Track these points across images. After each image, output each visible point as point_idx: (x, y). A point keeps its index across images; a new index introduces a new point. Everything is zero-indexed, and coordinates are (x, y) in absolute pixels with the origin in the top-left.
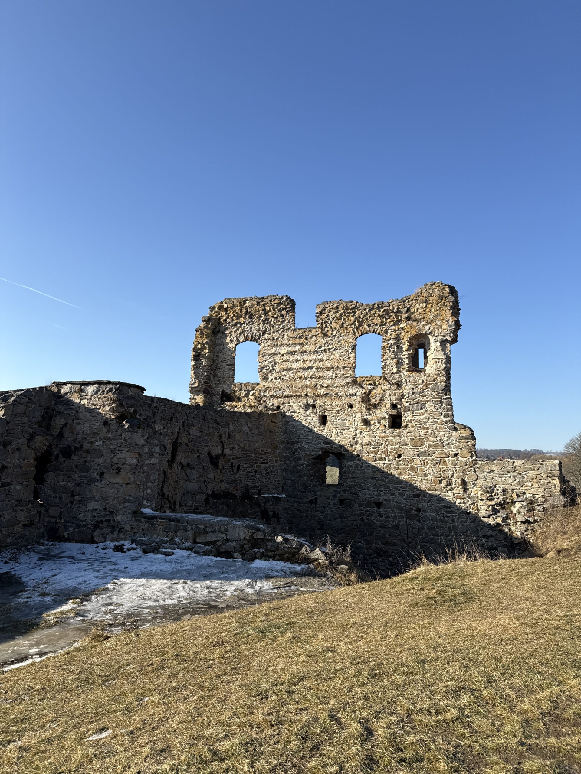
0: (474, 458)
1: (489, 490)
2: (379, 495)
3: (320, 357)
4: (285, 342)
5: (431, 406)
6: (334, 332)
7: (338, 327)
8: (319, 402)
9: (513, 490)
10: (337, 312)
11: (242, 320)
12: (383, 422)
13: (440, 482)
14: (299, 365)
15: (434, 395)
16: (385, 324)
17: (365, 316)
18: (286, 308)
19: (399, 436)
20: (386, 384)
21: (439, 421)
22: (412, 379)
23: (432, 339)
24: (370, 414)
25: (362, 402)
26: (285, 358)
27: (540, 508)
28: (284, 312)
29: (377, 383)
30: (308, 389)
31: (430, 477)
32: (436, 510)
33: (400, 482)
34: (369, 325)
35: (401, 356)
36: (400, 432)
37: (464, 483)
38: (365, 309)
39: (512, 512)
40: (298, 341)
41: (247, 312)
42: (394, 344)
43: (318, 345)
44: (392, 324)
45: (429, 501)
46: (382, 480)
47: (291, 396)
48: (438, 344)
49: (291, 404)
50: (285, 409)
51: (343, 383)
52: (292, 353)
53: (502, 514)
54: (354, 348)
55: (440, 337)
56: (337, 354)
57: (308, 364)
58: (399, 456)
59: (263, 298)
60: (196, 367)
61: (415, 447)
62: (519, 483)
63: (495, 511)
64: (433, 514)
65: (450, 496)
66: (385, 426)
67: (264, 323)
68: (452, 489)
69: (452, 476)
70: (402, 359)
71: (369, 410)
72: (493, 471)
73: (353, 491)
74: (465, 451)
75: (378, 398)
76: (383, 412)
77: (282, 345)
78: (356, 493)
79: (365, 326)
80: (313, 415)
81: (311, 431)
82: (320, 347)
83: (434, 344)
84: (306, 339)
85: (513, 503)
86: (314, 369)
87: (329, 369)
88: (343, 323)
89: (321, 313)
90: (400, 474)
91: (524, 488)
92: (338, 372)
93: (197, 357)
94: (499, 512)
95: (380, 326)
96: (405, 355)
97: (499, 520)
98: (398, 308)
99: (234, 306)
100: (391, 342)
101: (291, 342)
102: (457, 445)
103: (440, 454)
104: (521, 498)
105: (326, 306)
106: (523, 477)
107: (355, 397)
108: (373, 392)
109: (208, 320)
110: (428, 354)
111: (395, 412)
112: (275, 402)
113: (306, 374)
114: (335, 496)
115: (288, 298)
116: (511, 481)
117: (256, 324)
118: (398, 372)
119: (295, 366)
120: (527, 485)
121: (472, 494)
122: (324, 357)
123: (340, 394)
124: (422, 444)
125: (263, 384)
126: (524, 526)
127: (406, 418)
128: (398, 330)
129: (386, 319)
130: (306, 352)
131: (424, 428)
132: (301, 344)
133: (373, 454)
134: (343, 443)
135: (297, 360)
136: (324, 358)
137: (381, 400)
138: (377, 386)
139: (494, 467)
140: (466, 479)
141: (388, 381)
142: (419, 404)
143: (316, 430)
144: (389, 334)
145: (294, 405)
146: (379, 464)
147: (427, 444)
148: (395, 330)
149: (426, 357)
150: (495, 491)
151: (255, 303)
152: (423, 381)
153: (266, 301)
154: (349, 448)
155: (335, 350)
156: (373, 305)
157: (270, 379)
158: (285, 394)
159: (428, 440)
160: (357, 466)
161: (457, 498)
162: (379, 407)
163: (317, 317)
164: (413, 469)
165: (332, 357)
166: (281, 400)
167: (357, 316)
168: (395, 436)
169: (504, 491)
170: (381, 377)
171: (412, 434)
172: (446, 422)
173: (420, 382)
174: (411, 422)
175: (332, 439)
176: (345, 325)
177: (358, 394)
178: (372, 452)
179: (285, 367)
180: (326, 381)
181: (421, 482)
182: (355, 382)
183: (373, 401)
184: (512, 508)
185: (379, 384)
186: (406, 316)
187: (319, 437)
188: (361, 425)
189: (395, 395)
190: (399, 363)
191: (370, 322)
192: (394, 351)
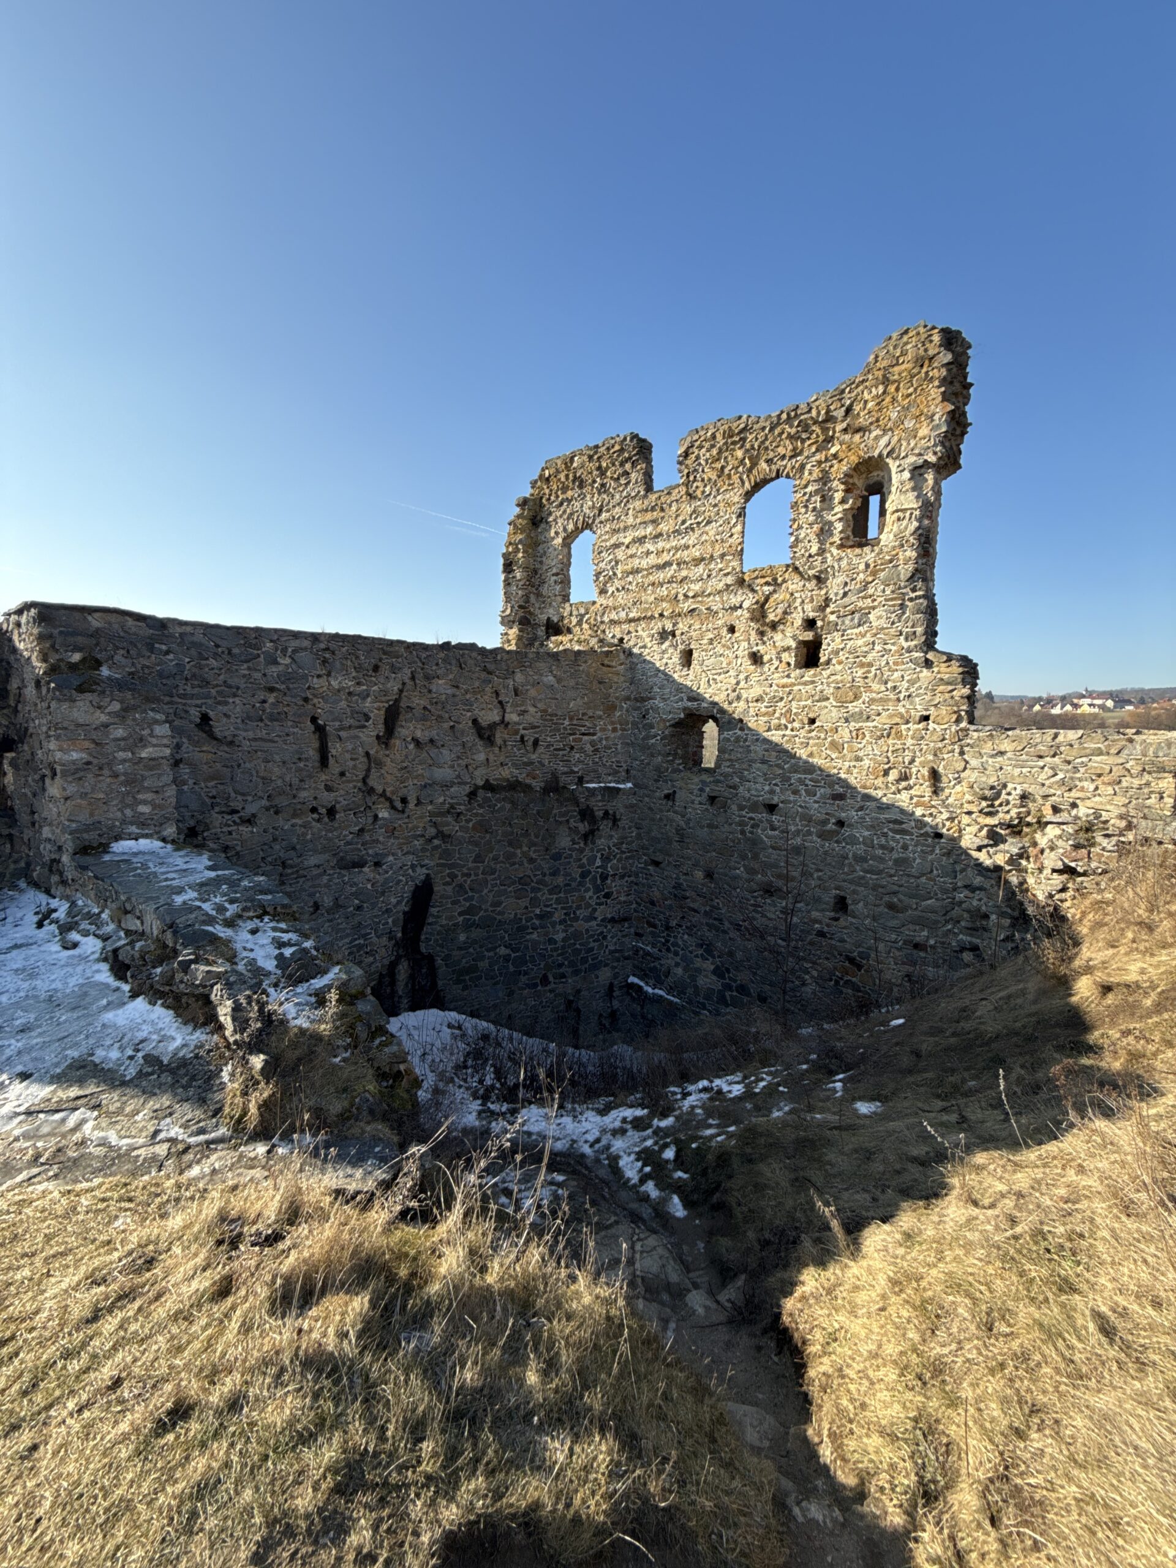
0: (963, 725)
1: (988, 793)
2: (772, 792)
3: (683, 542)
4: (630, 521)
5: (879, 618)
6: (708, 489)
7: (714, 477)
8: (682, 626)
9: (1046, 797)
10: (713, 446)
11: (570, 494)
12: (785, 656)
13: (886, 773)
14: (652, 560)
15: (888, 592)
16: (801, 453)
17: (763, 442)
18: (630, 458)
19: (813, 682)
20: (796, 578)
21: (894, 648)
22: (844, 563)
23: (893, 465)
24: (764, 643)
25: (752, 619)
26: (630, 552)
27: (1108, 844)
28: (628, 466)
29: (780, 580)
30: (664, 605)
31: (866, 762)
32: (873, 827)
33: (810, 768)
34: (769, 461)
35: (830, 518)
36: (815, 675)
37: (935, 775)
38: (763, 429)
39: (1035, 844)
40: (649, 516)
41: (575, 478)
42: (817, 492)
43: (680, 519)
44: (813, 449)
45: (861, 809)
46: (778, 766)
47: (639, 619)
48: (907, 475)
49: (640, 633)
50: (631, 643)
51: (721, 586)
52: (641, 540)
53: (1012, 846)
54: (742, 514)
55: (912, 459)
56: (712, 529)
57: (666, 557)
58: (812, 721)
59: (597, 447)
60: (507, 583)
61: (842, 703)
62: (1062, 782)
63: (995, 838)
64: (867, 833)
65: (903, 800)
66: (789, 664)
67: (599, 494)
68: (908, 788)
69: (912, 761)
70: (831, 523)
71: (762, 634)
72: (1002, 753)
73: (731, 783)
74: (944, 710)
75: (779, 611)
76: (788, 637)
77: (626, 528)
78: (735, 787)
79: (763, 465)
80: (671, 650)
81: (668, 678)
82: (684, 522)
83: (898, 477)
84: (662, 510)
85: (1042, 824)
86: (674, 567)
87: (698, 561)
88: (723, 468)
89: (686, 454)
90: (811, 755)
91: (1074, 794)
92: (712, 566)
93: (508, 567)
94: (1004, 841)
95: (791, 457)
96: (837, 514)
97: (1000, 859)
98: (828, 412)
99: (558, 472)
100: (810, 489)
101: (638, 521)
102: (927, 698)
103: (891, 716)
104: (1063, 817)
105: (696, 437)
106: (1076, 769)
107: (739, 612)
108: (771, 600)
109: (523, 503)
110: (887, 505)
111: (809, 636)
112: (617, 631)
113: (661, 576)
114: (701, 790)
115: (634, 436)
116: (1042, 777)
117: (588, 497)
118: (822, 552)
119: (644, 563)
120: (1082, 789)
121: (951, 800)
122: (691, 539)
123: (715, 608)
124: (856, 697)
125: (602, 601)
126: (1058, 880)
127: (830, 644)
128: (827, 460)
129: (803, 441)
130: (661, 535)
131: (862, 665)
132: (654, 521)
133: (765, 719)
134: (716, 699)
135: (648, 553)
136: (691, 542)
137: (785, 613)
138: (780, 585)
139: (1006, 745)
140: (941, 770)
141: (800, 573)
142: (857, 616)
143: (676, 676)
144: (806, 473)
145: (644, 634)
146: (775, 736)
147: (865, 697)
148: (820, 462)
149: (882, 512)
150: (1004, 796)
151: (585, 458)
152: (867, 566)
153: (602, 450)
154: (726, 706)
155: (709, 522)
156: (779, 416)
157: (610, 590)
158: (631, 615)
159: (868, 688)
160: (738, 739)
161: (917, 805)
162: (781, 627)
163: (680, 463)
164: (834, 745)
165: (704, 537)
166: (625, 627)
167: (748, 446)
168: (805, 684)
169: (1024, 797)
170: (788, 566)
171: (838, 677)
172: (909, 651)
173: (862, 567)
174: (836, 653)
175: (701, 691)
176: (726, 471)
177: (746, 605)
178: (764, 715)
179: (629, 567)
180: (692, 586)
181: (849, 772)
182: (741, 582)
183: (771, 617)
184: (1038, 836)
185: (784, 581)
186: (844, 425)
187: (680, 688)
188: (747, 662)
189: (812, 601)
190: (824, 532)
191: (771, 454)
192: (814, 509)
